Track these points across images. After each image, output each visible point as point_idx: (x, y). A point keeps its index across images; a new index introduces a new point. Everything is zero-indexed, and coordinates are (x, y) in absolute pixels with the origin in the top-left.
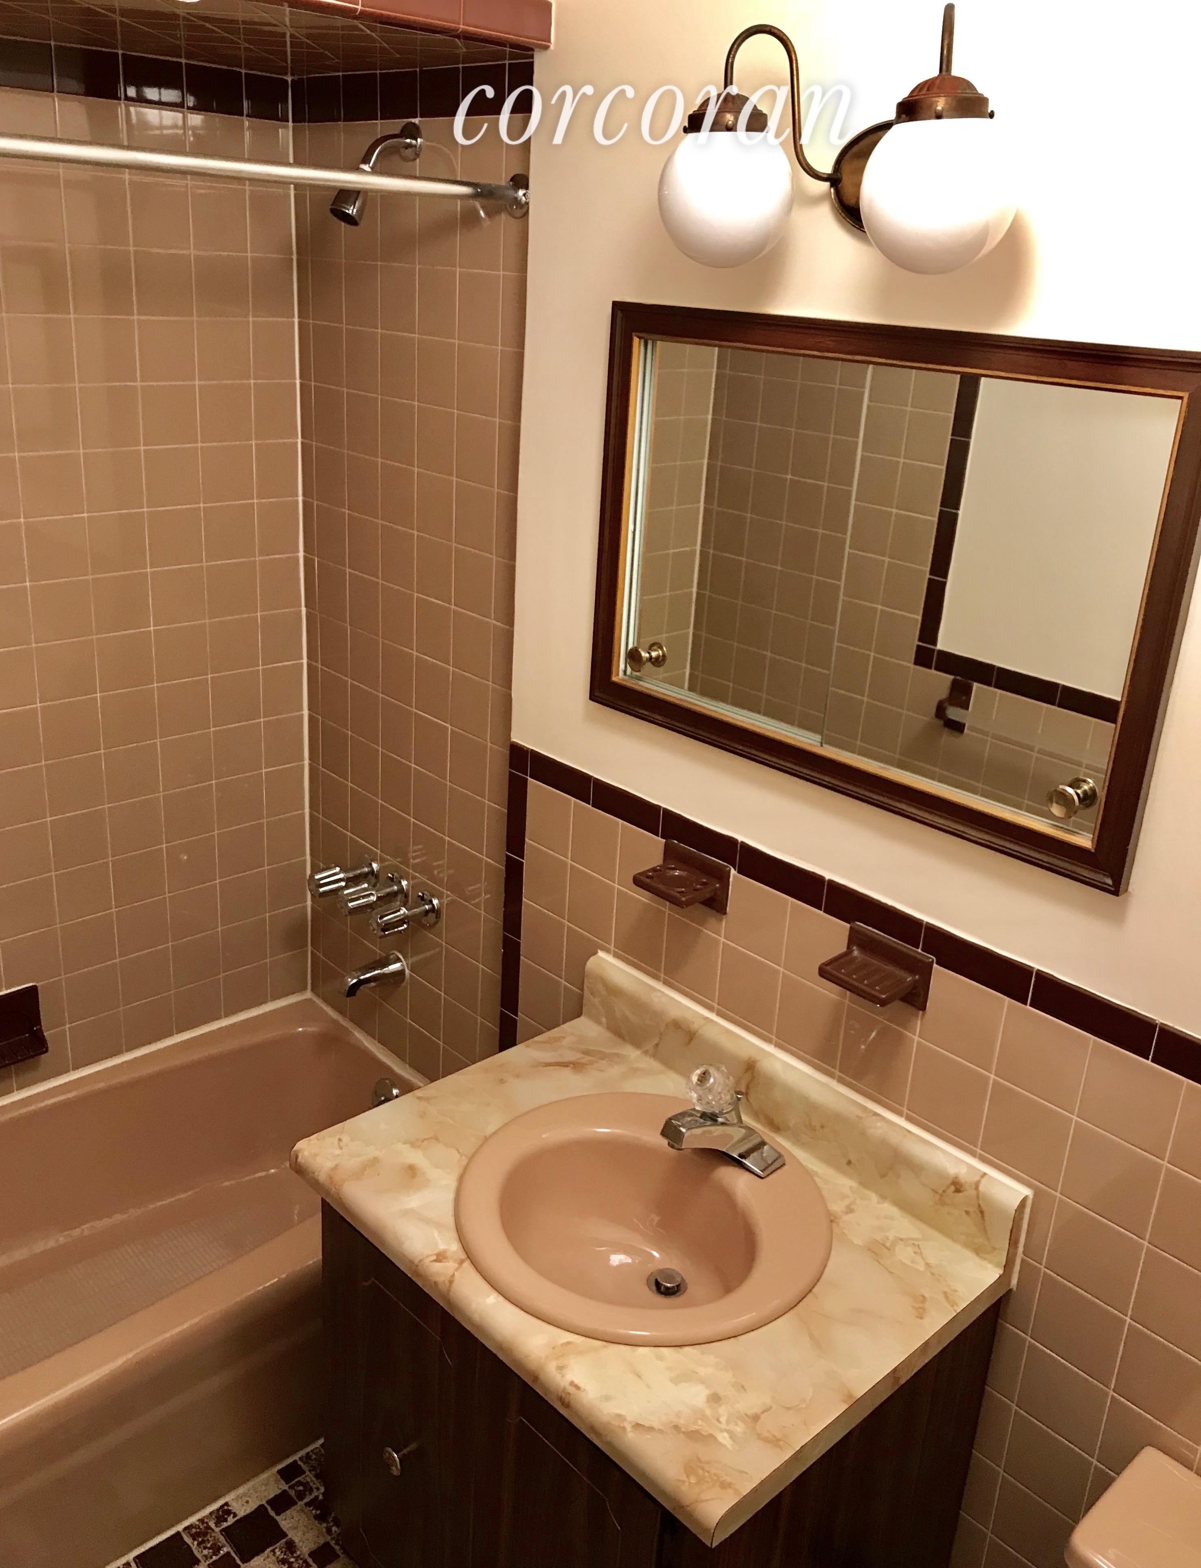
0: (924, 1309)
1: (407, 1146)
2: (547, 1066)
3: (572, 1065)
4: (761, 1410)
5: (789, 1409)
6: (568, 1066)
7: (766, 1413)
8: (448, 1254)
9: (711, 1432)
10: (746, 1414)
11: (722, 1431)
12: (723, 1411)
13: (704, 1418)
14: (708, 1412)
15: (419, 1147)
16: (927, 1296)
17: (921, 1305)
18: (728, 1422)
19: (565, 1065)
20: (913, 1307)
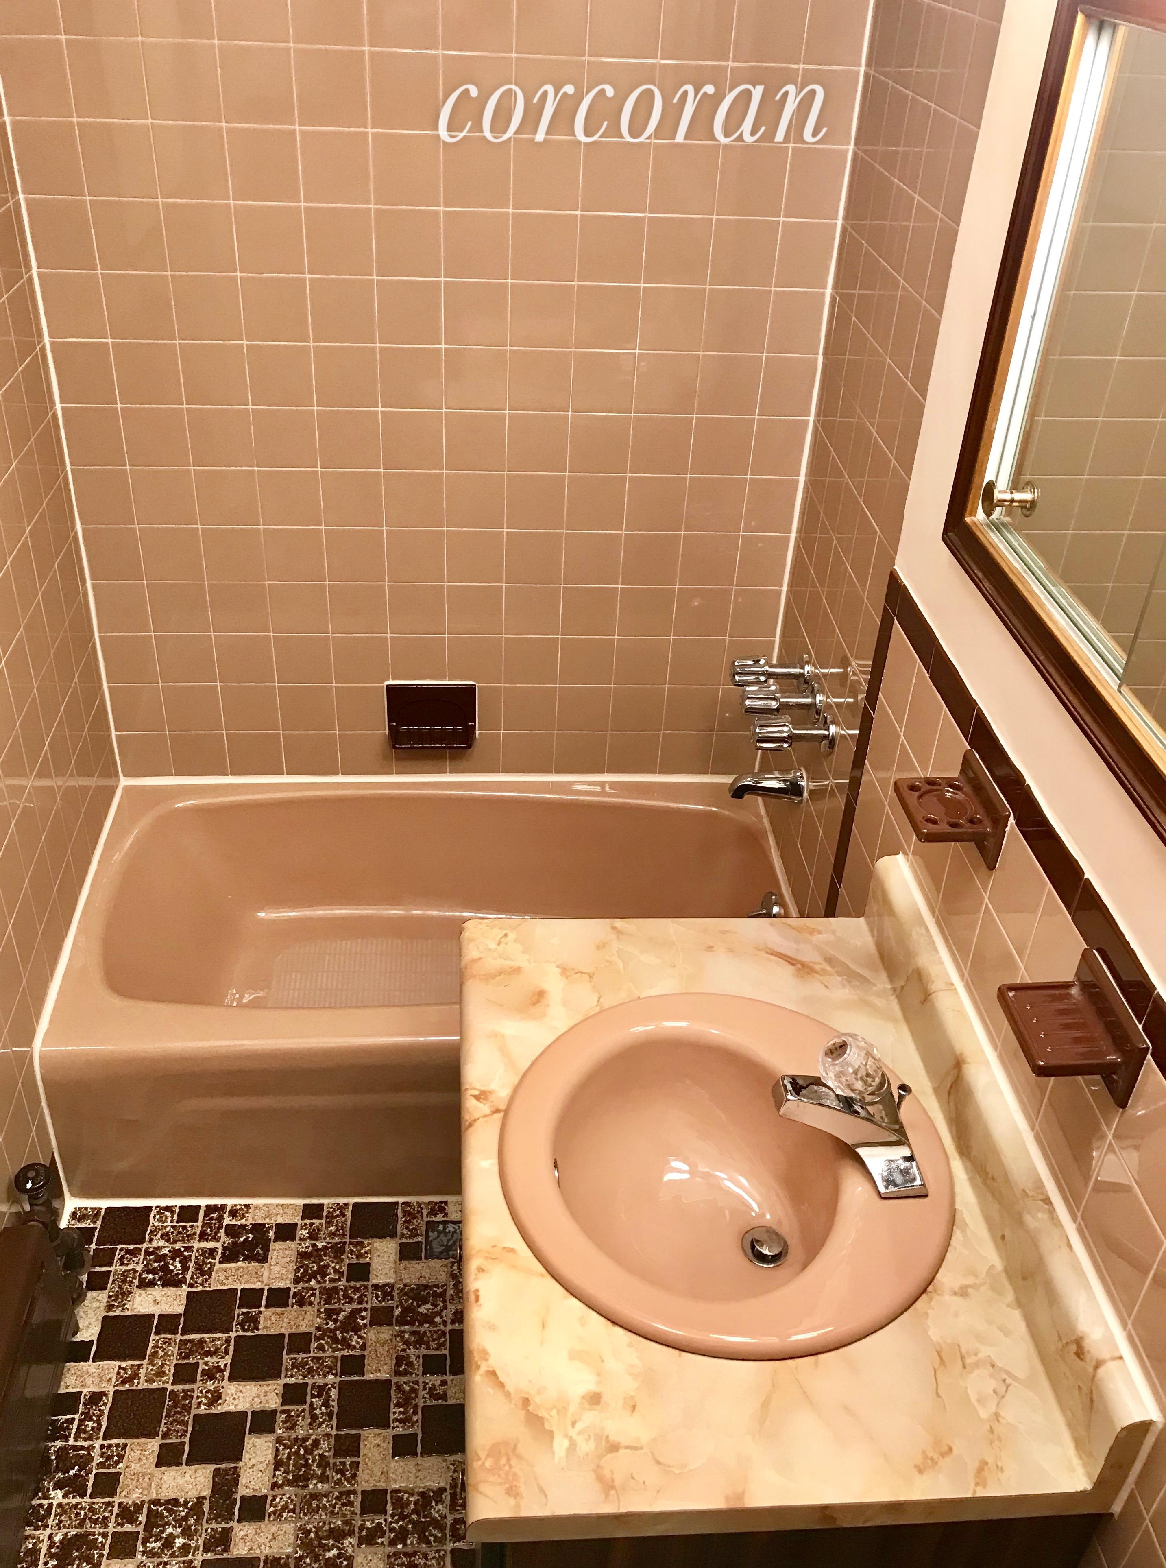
0: (934, 1462)
1: (558, 970)
2: (772, 954)
3: (799, 966)
4: (626, 1444)
5: (658, 1463)
6: (793, 965)
7: (629, 1451)
8: (492, 1097)
9: (554, 1429)
10: (607, 1437)
11: (566, 1436)
12: (590, 1418)
13: (562, 1410)
14: (573, 1408)
15: (567, 977)
16: (955, 1451)
17: (935, 1456)
18: (579, 1433)
19: (791, 961)
20: (924, 1452)
